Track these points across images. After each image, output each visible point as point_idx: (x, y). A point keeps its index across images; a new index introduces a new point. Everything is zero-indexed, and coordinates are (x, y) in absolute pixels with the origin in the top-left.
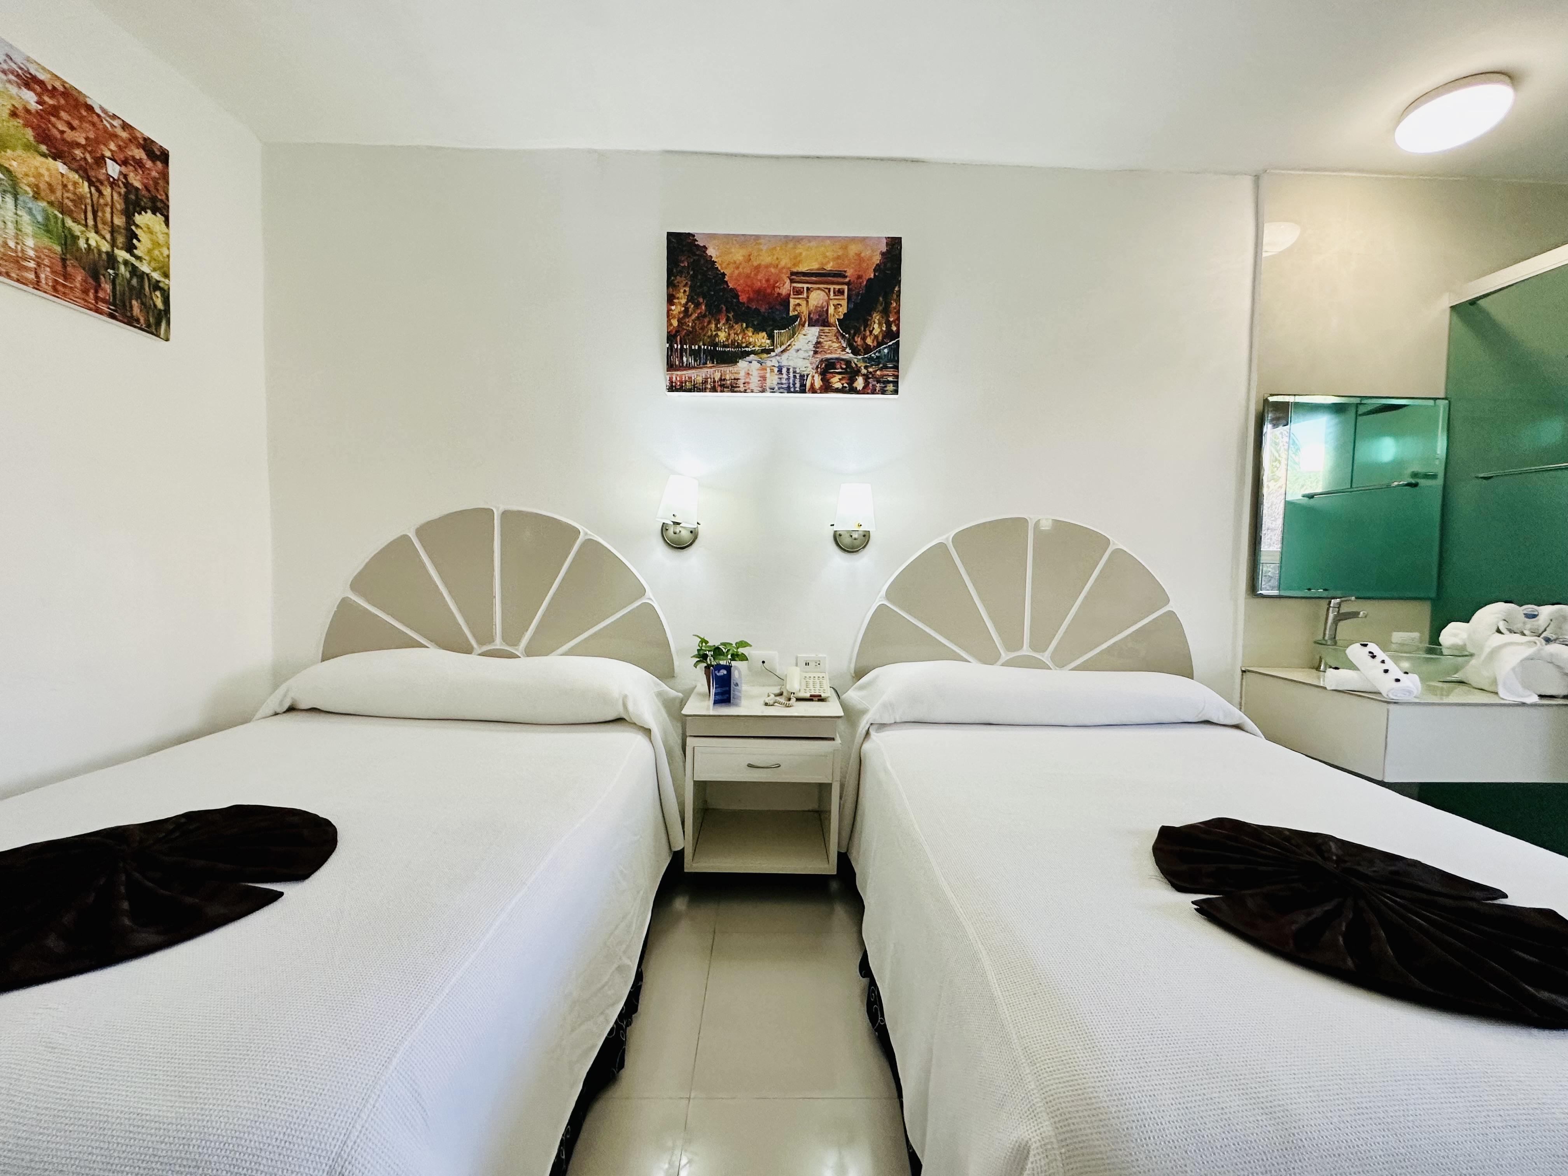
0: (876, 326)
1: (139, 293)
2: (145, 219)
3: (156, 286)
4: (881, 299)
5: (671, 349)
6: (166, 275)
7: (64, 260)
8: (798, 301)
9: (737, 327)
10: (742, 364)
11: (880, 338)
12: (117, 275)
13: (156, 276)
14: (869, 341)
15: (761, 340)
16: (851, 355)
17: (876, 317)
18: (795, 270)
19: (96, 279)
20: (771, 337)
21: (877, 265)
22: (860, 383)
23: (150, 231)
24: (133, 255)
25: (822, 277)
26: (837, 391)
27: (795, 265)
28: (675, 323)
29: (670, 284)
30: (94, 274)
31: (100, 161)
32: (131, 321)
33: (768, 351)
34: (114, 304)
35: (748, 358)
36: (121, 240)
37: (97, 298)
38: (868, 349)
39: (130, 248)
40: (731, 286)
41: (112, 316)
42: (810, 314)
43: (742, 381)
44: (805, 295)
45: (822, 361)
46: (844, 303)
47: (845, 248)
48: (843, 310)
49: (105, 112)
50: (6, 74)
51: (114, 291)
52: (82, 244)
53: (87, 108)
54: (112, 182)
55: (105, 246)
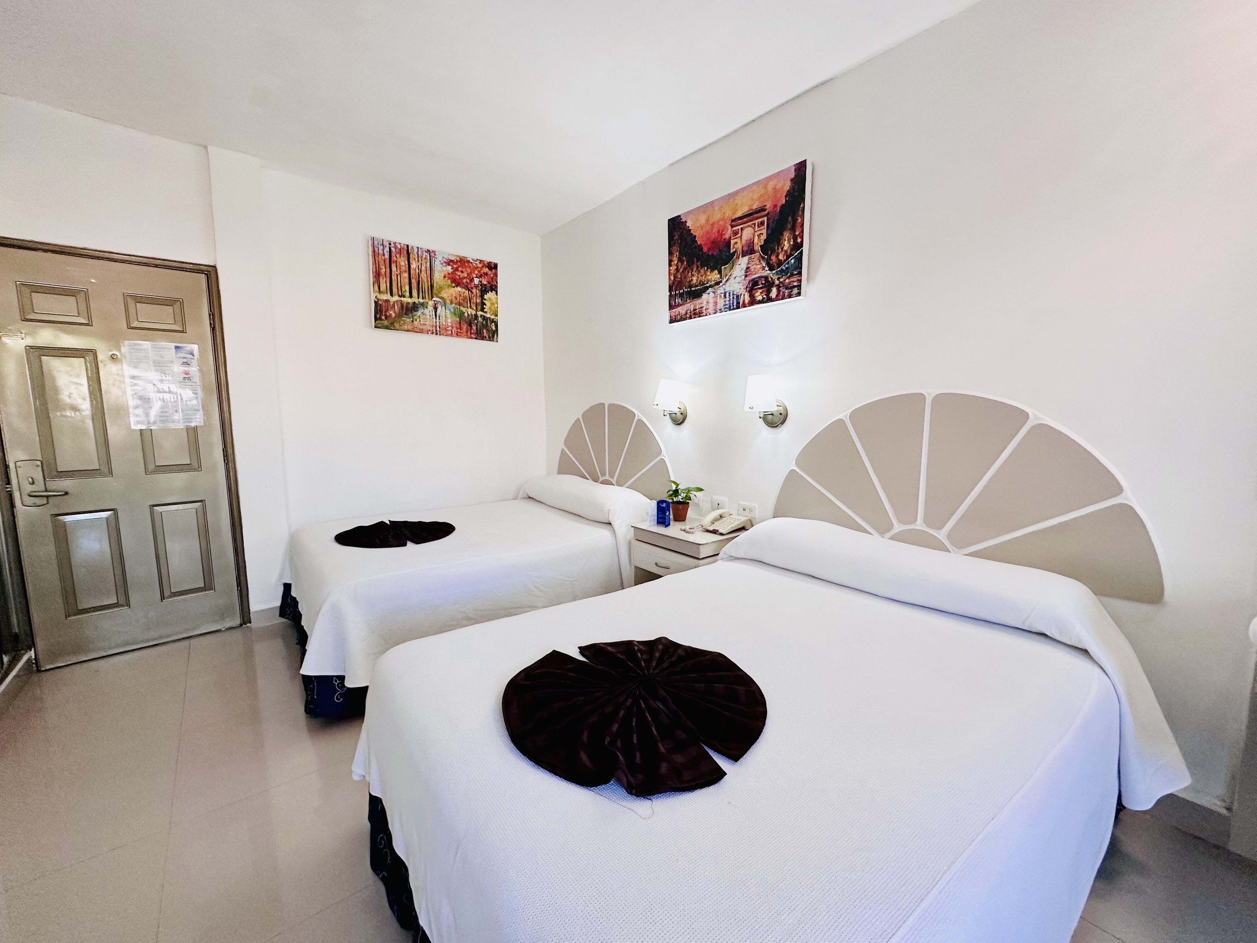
0: (786, 243)
1: (486, 326)
2: (489, 295)
3: (493, 321)
4: (790, 219)
5: (670, 296)
6: (496, 316)
7: (460, 323)
8: (735, 240)
9: (702, 271)
10: (705, 296)
11: (789, 252)
12: (478, 322)
13: (492, 317)
14: (781, 257)
15: (714, 276)
16: (769, 272)
17: (786, 235)
18: (733, 218)
19: (471, 326)
20: (720, 272)
21: (788, 191)
22: (774, 293)
23: (490, 299)
24: (484, 312)
25: (750, 216)
26: (760, 302)
27: (734, 213)
28: (672, 278)
29: (671, 253)
30: (470, 324)
31: (472, 280)
32: (483, 338)
33: (718, 283)
34: (477, 334)
35: (708, 291)
36: (479, 307)
37: (471, 333)
38: (780, 263)
39: (482, 310)
40: (699, 243)
41: (476, 338)
42: (743, 247)
43: (704, 308)
44: (739, 235)
45: (750, 281)
46: (764, 231)
47: (765, 187)
48: (764, 237)
49: (473, 260)
50: (442, 264)
51: (477, 329)
52: (466, 315)
53: (468, 262)
54: (476, 286)
55: (474, 312)
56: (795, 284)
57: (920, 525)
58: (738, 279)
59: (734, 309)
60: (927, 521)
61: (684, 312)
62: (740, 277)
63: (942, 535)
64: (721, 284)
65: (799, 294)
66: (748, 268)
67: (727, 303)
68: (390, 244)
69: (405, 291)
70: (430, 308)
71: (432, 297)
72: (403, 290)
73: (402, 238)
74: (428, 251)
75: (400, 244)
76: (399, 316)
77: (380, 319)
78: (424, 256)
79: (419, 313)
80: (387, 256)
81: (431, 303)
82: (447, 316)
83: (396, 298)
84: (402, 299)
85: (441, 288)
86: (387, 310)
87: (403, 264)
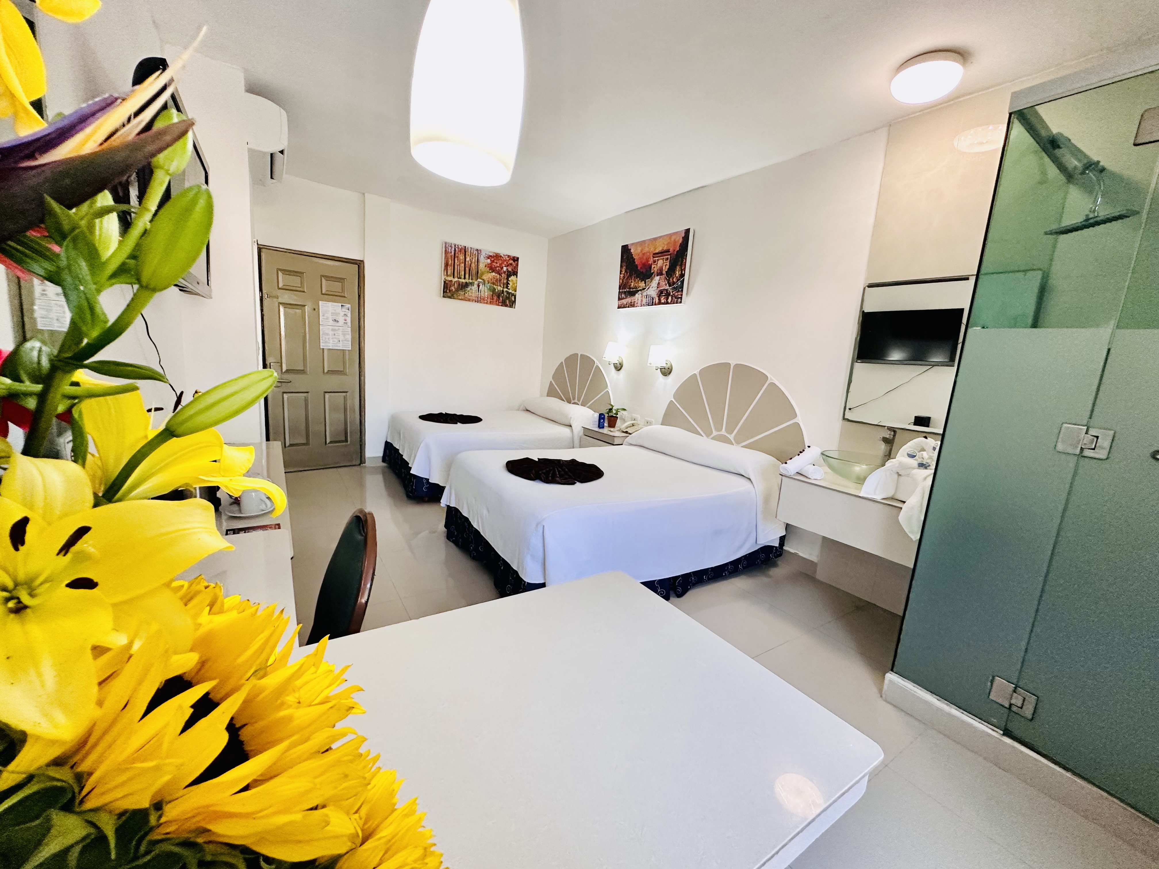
0: (677, 272)
1: (508, 298)
2: (512, 278)
3: (513, 295)
4: (680, 259)
5: (619, 292)
6: (516, 291)
7: (493, 296)
8: (654, 266)
9: (637, 280)
10: (637, 295)
11: (678, 278)
12: (503, 295)
13: (513, 292)
14: (674, 280)
15: (642, 284)
16: (668, 287)
17: (678, 268)
18: (654, 252)
19: (499, 298)
20: (645, 283)
21: (681, 243)
22: (669, 300)
23: (512, 280)
24: (508, 289)
25: (662, 253)
26: (663, 304)
27: (655, 250)
28: (621, 281)
29: (621, 266)
30: (498, 297)
31: (502, 268)
32: (506, 306)
33: (644, 289)
34: (503, 303)
35: (638, 293)
36: (505, 286)
37: (499, 302)
38: (674, 283)
39: (507, 287)
40: (636, 263)
41: (502, 306)
42: (657, 270)
43: (636, 303)
44: (656, 263)
45: (659, 291)
46: (668, 264)
47: (670, 238)
48: (667, 267)
49: (504, 255)
50: (485, 258)
51: (503, 299)
52: (497, 290)
53: (501, 256)
54: (505, 272)
55: (502, 289)
56: (680, 296)
57: (723, 432)
58: (654, 289)
59: (650, 305)
60: (727, 431)
61: (625, 303)
62: (655, 287)
63: (731, 437)
64: (645, 290)
65: (681, 302)
66: (659, 283)
67: (648, 301)
68: (455, 246)
69: (462, 275)
70: (476, 286)
71: (477, 279)
72: (461, 274)
73: (462, 242)
74: (477, 250)
75: (461, 246)
76: (457, 290)
77: (446, 292)
78: (474, 253)
79: (469, 289)
80: (453, 253)
81: (476, 283)
82: (485, 291)
83: (456, 279)
84: (460, 280)
85: (483, 274)
86: (451, 286)
87: (461, 258)
